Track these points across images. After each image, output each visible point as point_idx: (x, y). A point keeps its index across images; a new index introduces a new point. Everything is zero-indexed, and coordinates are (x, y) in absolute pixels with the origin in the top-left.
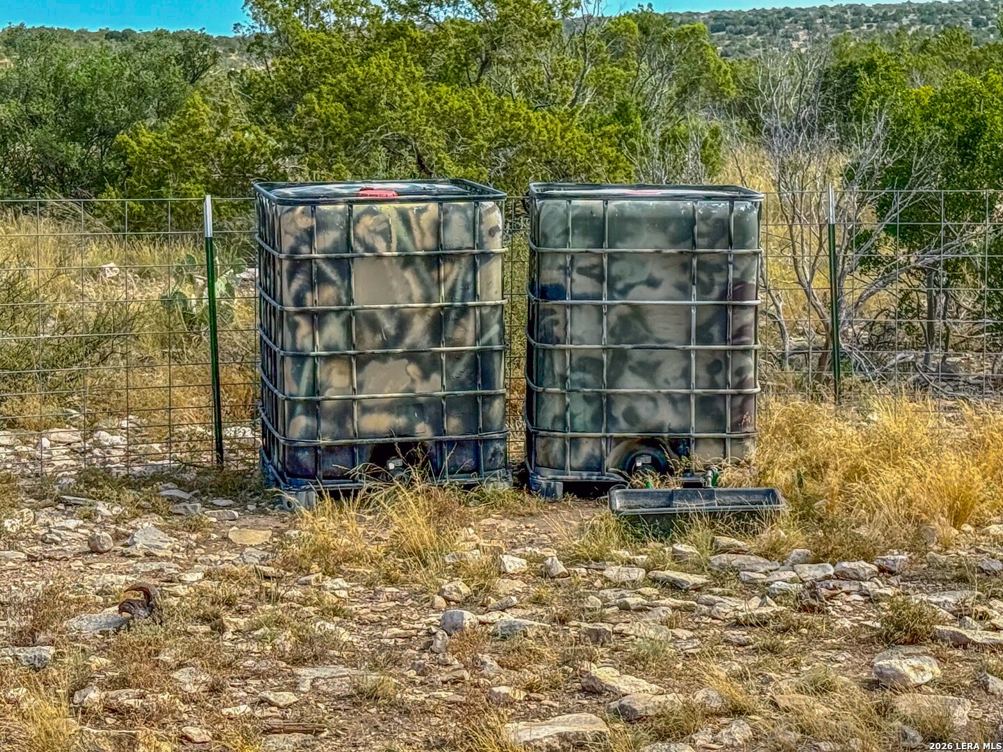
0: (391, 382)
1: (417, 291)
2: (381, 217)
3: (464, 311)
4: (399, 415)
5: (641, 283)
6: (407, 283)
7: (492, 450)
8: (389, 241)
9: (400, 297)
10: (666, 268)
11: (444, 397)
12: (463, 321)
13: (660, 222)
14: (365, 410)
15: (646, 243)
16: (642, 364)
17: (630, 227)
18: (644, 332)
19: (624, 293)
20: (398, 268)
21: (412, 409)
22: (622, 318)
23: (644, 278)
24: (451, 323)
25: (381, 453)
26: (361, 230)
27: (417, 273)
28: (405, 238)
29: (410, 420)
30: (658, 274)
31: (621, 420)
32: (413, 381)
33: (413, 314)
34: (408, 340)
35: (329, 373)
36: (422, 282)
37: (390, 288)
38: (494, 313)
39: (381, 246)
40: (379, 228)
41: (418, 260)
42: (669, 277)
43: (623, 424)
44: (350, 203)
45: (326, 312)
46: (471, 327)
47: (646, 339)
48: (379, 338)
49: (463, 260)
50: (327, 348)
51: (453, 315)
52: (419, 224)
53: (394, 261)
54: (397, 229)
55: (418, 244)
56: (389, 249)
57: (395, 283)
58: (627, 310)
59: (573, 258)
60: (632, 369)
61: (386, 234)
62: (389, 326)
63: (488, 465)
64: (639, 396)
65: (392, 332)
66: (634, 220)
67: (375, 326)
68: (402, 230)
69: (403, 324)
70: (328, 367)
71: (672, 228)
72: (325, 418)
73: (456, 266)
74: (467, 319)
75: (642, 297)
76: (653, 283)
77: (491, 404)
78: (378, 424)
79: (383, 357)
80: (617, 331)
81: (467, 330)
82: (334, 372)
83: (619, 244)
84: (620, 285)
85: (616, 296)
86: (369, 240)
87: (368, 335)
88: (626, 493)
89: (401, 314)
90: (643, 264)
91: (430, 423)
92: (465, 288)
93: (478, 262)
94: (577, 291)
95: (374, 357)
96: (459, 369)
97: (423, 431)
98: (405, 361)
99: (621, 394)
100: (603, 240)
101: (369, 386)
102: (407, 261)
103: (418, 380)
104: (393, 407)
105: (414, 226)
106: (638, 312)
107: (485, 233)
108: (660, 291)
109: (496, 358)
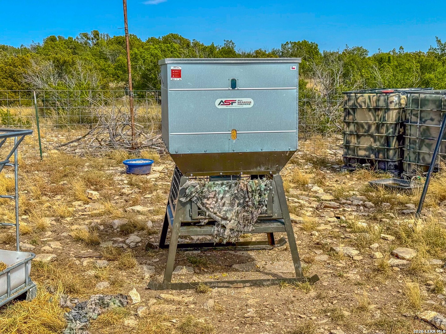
0: (366, 142)
1: (373, 118)
2: (364, 97)
3: (383, 124)
4: (367, 151)
5: (429, 119)
6: (370, 116)
7: (389, 164)
8: (365, 104)
9: (368, 119)
10: (435, 115)
11: (377, 148)
12: (383, 127)
13: (434, 101)
14: (360, 149)
15: (430, 107)
16: (428, 144)
17: (426, 102)
18: (429, 134)
19: (424, 122)
20: (368, 111)
21: (370, 150)
22: (424, 129)
23: (430, 118)
24: (380, 127)
25: (362, 161)
26: (359, 101)
27: (372, 113)
28: (369, 103)
29: (369, 153)
30: (434, 117)
31: (421, 160)
32: (372, 143)
33: (372, 124)
34: (371, 132)
35: (351, 138)
36: (374, 116)
37: (366, 117)
38: (391, 126)
39: (363, 105)
40: (363, 100)
41: (372, 110)
42: (436, 118)
43: (422, 161)
44: (355, 93)
45: (350, 122)
46: (385, 129)
47: (429, 136)
48: (364, 130)
49: (383, 110)
50: (350, 132)
51: (381, 126)
52: (373, 99)
53: (366, 109)
54: (367, 101)
55: (372, 105)
56: (365, 106)
57: (367, 116)
58: (425, 127)
59: (412, 111)
60: (425, 145)
61: (365, 102)
62: (366, 127)
63: (388, 168)
64: (426, 153)
65: (367, 129)
66: (428, 100)
67: (363, 127)
68: (369, 101)
69: (370, 127)
70: (351, 137)
71: (437, 103)
72: (350, 150)
73: (382, 112)
74: (384, 127)
75: (429, 124)
76: (432, 120)
77: (389, 151)
78: (362, 153)
79: (365, 136)
80: (422, 133)
81: (384, 130)
82: (353, 138)
83: (423, 107)
84: (423, 120)
85: (422, 123)
86: (360, 103)
87: (361, 129)
88: (394, 179)
89: (369, 124)
90: (429, 114)
91: (374, 155)
92: (383, 118)
93: (386, 111)
94: (412, 121)
95: (363, 135)
96: (382, 141)
97: (373, 157)
98: (370, 137)
99: (422, 152)
100: (418, 106)
101: (361, 143)
102: (370, 110)
103: (373, 143)
104: (366, 149)
105: (371, 100)
106: (428, 128)
107: (389, 102)
108: (434, 122)
109: (391, 138)
